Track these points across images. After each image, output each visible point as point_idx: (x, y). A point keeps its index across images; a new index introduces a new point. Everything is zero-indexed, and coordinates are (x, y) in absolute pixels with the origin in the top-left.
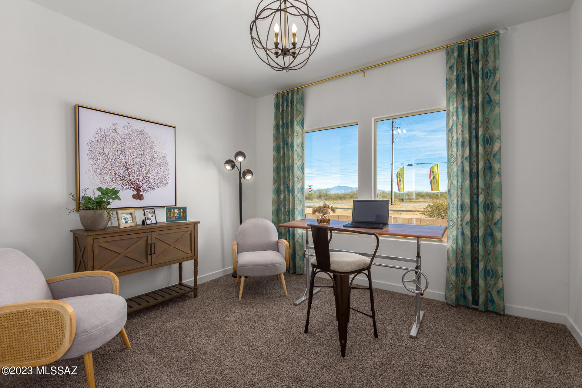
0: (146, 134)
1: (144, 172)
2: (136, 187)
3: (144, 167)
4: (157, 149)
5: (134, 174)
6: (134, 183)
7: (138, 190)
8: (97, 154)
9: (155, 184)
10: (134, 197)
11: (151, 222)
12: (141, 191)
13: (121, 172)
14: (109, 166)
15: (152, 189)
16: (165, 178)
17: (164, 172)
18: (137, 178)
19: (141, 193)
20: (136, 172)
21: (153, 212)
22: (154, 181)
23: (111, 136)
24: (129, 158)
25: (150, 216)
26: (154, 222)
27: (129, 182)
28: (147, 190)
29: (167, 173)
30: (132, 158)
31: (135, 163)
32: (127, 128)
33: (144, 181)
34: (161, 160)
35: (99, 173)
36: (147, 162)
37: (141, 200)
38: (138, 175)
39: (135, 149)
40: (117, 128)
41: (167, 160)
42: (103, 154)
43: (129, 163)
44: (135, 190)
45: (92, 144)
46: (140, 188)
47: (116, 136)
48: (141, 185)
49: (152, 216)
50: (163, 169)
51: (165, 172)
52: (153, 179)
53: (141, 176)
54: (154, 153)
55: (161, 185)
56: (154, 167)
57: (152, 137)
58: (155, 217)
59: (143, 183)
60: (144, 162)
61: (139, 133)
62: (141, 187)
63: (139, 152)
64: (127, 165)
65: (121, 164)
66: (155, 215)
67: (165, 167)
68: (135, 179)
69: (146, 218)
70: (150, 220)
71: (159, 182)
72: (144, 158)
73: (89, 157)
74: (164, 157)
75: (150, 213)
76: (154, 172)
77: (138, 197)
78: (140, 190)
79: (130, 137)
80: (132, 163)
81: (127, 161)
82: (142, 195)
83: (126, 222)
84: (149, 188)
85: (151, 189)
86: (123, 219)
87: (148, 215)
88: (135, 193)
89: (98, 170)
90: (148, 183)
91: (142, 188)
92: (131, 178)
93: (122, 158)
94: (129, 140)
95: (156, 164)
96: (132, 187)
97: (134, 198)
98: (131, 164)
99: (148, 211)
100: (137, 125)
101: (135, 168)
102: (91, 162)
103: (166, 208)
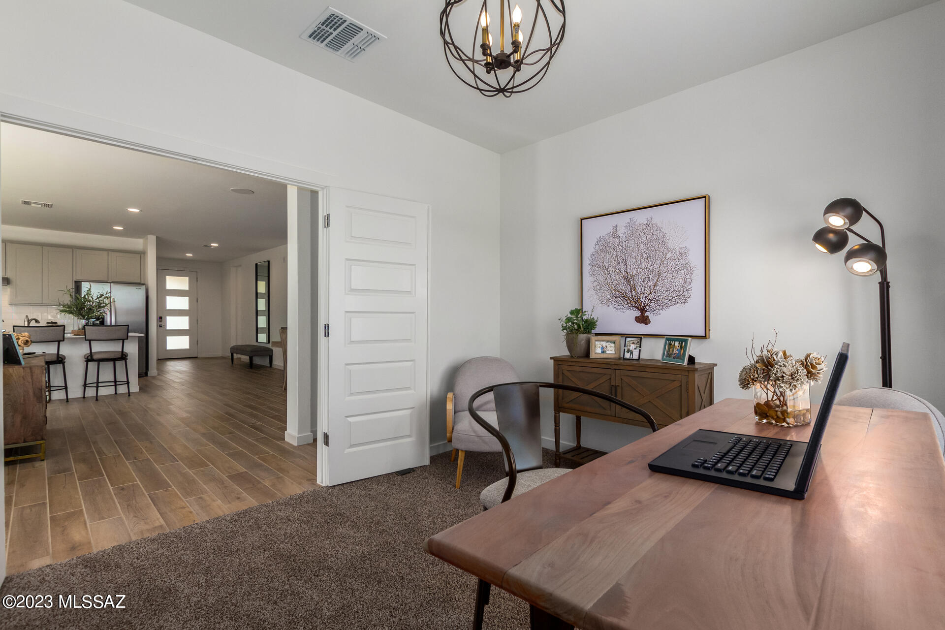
0: (654, 225)
1: (651, 284)
2: (640, 306)
3: (651, 276)
4: (671, 244)
5: (637, 288)
6: (637, 301)
7: (643, 310)
8: (597, 269)
9: (668, 300)
10: (638, 320)
11: (631, 357)
12: (646, 311)
13: (621, 286)
14: (609, 281)
15: (663, 307)
16: (685, 289)
17: (683, 279)
18: (641, 293)
19: (646, 315)
20: (639, 284)
21: (638, 342)
22: (665, 295)
23: (611, 243)
24: (632, 266)
25: (632, 347)
26: (635, 356)
27: (631, 299)
28: (655, 310)
29: (688, 280)
30: (634, 266)
31: (638, 271)
32: (629, 226)
33: (651, 297)
34: (678, 260)
35: (599, 291)
36: (655, 268)
37: (646, 324)
38: (643, 289)
39: (639, 251)
40: (618, 230)
41: (689, 257)
42: (603, 267)
43: (631, 273)
44: (639, 309)
45: (593, 257)
46: (646, 307)
47: (617, 240)
48: (647, 303)
49: (636, 349)
50: (681, 274)
51: (686, 279)
52: (664, 292)
53: (647, 289)
54: (666, 251)
55: (678, 300)
56: (666, 274)
57: (664, 228)
58: (640, 350)
59: (649, 300)
60: (651, 268)
61: (645, 227)
62: (647, 305)
63: (645, 255)
64: (629, 276)
65: (622, 275)
66: (640, 347)
67: (685, 270)
68: (638, 295)
69: (626, 350)
70: (632, 353)
71: (674, 296)
72: (651, 262)
73: (591, 273)
74: (682, 254)
75: (633, 343)
76: (666, 281)
77: (643, 319)
78: (646, 309)
79: (633, 238)
80: (635, 272)
81: (628, 270)
82: (648, 316)
83: (603, 352)
84: (658, 307)
85: (661, 308)
86: (599, 347)
87: (630, 346)
88: (638, 314)
89: (598, 287)
90: (657, 298)
91: (648, 307)
92: (634, 293)
93: (623, 268)
94: (632, 242)
95: (670, 268)
96: (634, 307)
97: (637, 322)
98: (634, 275)
99: (631, 341)
100: (641, 217)
101: (639, 279)
102: (592, 279)
103: (666, 338)
